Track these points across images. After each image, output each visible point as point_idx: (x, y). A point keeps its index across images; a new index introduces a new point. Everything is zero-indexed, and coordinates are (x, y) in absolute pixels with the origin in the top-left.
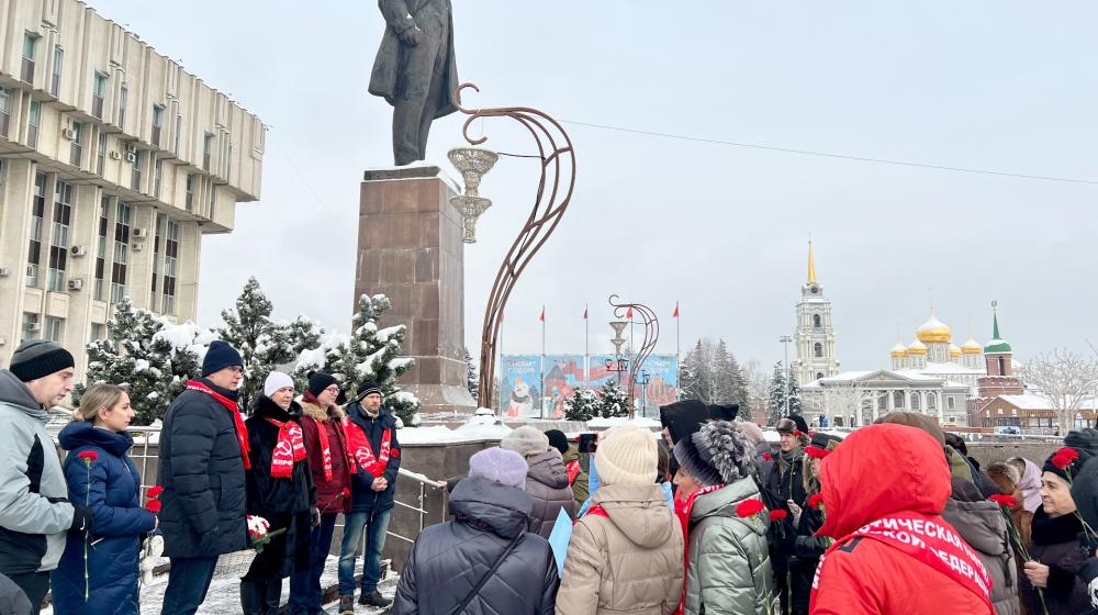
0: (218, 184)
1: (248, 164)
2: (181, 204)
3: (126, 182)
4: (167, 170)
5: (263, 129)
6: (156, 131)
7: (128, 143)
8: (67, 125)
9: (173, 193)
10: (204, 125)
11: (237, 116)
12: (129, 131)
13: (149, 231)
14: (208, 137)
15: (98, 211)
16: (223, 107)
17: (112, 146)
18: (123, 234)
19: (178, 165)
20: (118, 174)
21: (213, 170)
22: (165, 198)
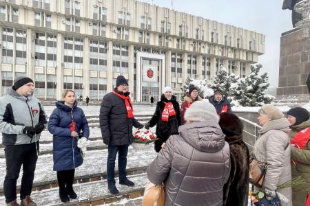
0: (253, 52)
1: (261, 46)
2: (245, 59)
3: (233, 57)
4: (241, 52)
5: (264, 36)
6: (238, 44)
7: (232, 49)
8: (220, 48)
9: (243, 57)
10: (249, 40)
11: (257, 36)
12: (232, 46)
13: (239, 66)
14: (250, 42)
15: (228, 64)
16: (253, 35)
17: (229, 50)
18: (233, 68)
19: (243, 50)
20: (231, 55)
21: (252, 49)
22: (241, 58)
